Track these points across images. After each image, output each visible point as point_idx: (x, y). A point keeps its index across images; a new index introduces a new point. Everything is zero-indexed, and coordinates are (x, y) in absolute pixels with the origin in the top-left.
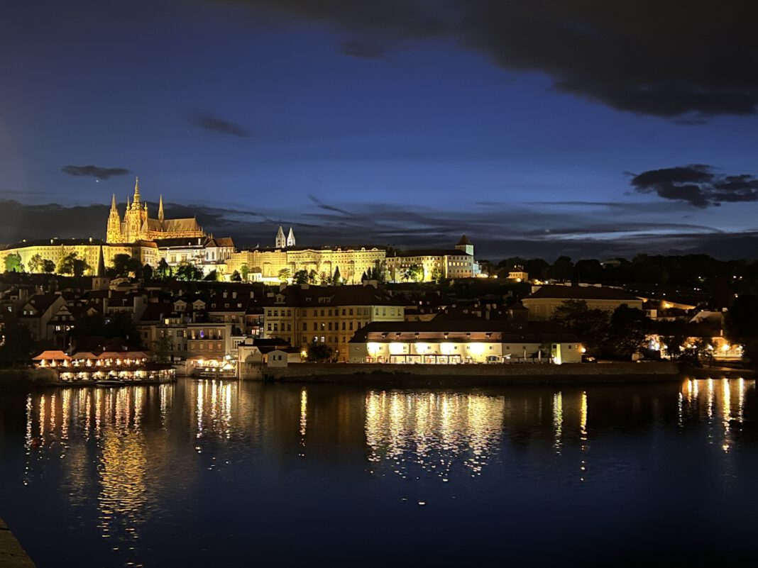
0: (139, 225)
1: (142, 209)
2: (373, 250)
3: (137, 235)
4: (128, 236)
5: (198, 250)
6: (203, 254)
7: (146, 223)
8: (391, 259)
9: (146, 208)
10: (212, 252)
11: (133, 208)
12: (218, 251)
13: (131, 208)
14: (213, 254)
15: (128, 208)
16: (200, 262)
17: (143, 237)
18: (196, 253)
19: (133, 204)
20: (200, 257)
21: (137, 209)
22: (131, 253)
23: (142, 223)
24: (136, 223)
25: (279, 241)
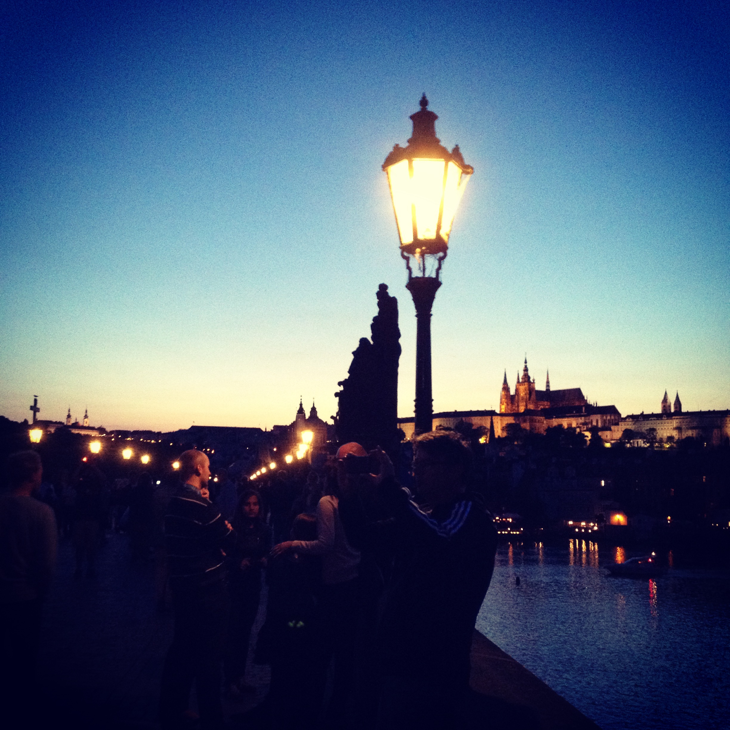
0: (528, 396)
3: (526, 406)
5: (583, 418)
6: (587, 421)
7: (534, 394)
10: (596, 419)
12: (602, 418)
16: (585, 429)
17: (531, 407)
18: (581, 420)
19: (523, 377)
20: (585, 424)
21: (525, 381)
22: (521, 422)
23: (530, 394)
24: (526, 394)
25: (664, 406)
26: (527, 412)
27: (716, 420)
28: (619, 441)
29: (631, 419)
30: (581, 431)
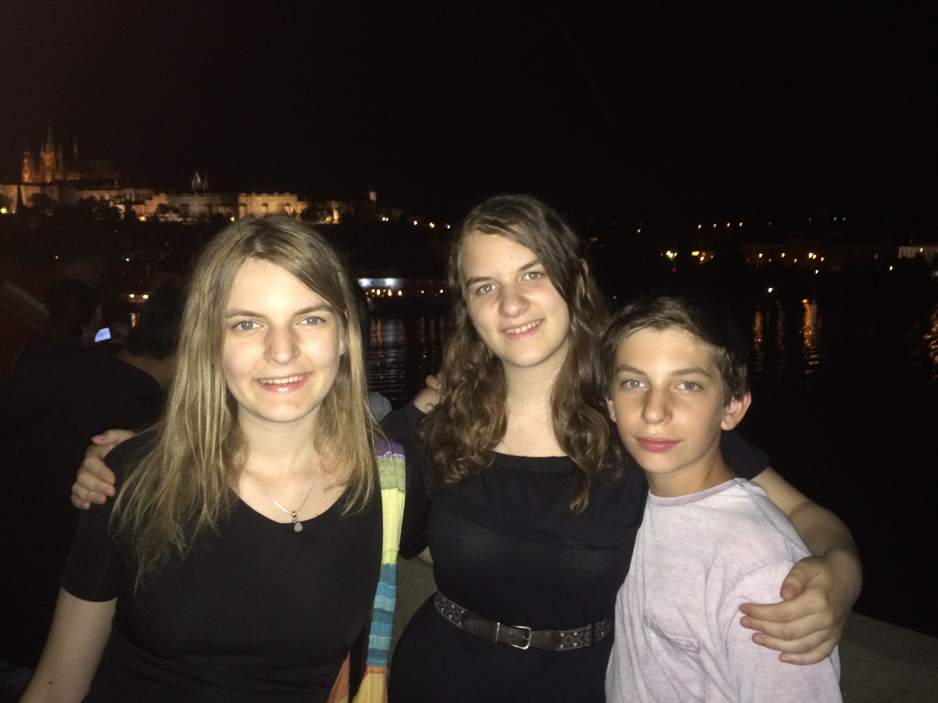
0: (54, 166)
1: (56, 150)
2: (285, 194)
3: (53, 176)
4: (44, 176)
5: (116, 191)
6: (120, 194)
7: (61, 165)
8: (302, 203)
9: (60, 149)
10: (130, 193)
11: (48, 149)
12: (136, 191)
13: (45, 149)
14: (131, 195)
15: (42, 148)
16: (118, 202)
17: (59, 177)
18: (114, 193)
19: (47, 145)
20: (118, 197)
21: (51, 150)
22: (47, 192)
23: (57, 164)
24: (52, 164)
25: (195, 184)
26: (55, 182)
27: (242, 199)
28: (153, 215)
29: (164, 195)
30: (114, 204)
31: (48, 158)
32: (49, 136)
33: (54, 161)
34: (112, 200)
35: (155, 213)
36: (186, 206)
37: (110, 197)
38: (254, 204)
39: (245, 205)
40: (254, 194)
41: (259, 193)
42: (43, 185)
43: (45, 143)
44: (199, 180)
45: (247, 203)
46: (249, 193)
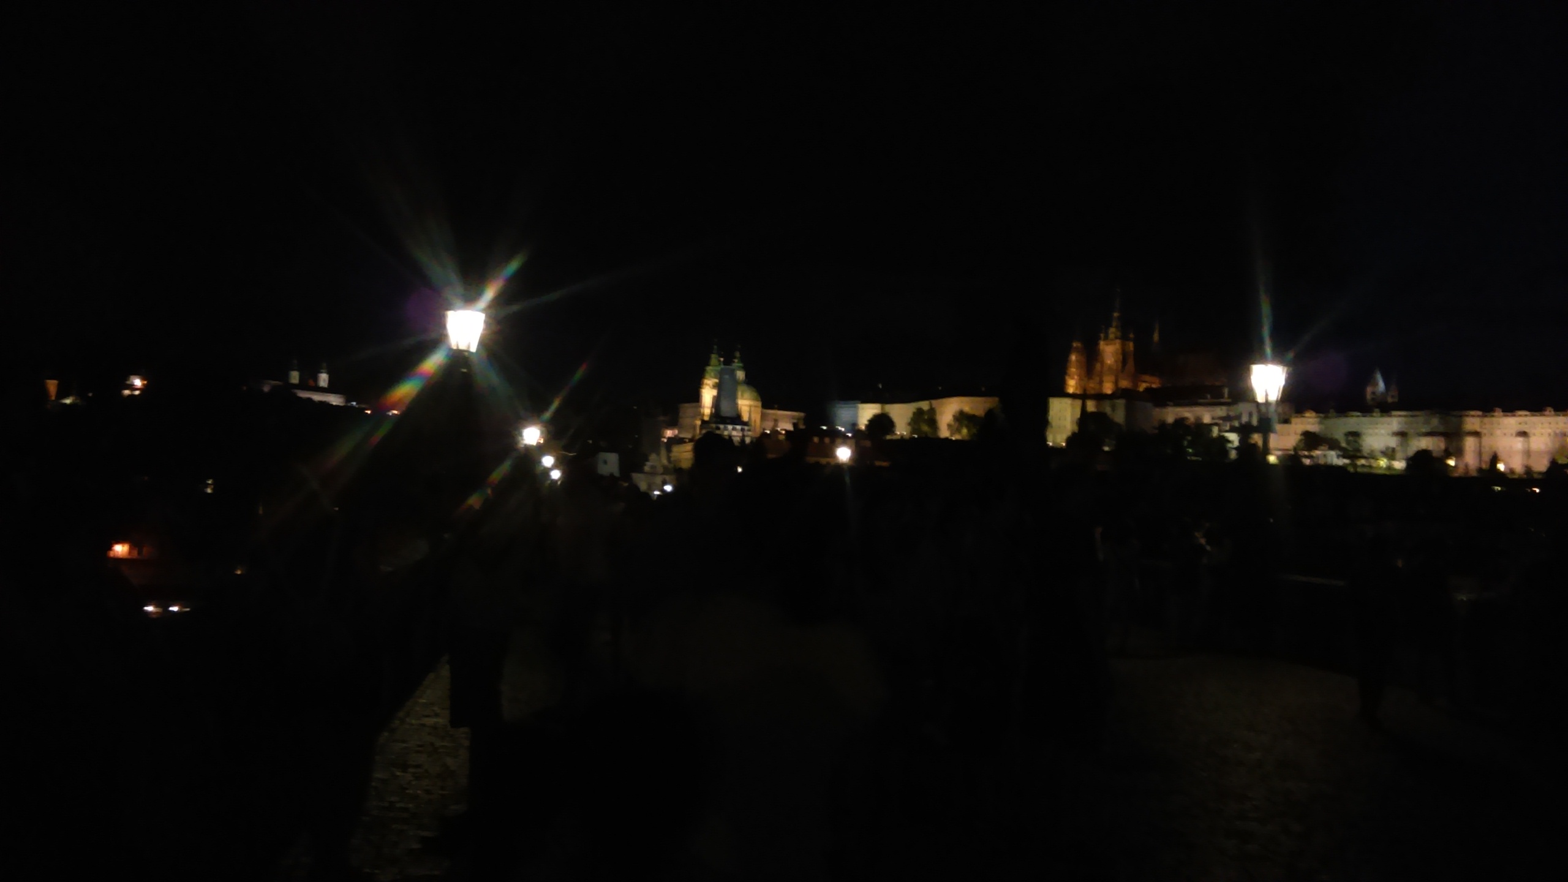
1: (1124, 338)
3: (1116, 383)
4: (1101, 382)
5: (1224, 408)
6: (1232, 414)
7: (1131, 363)
9: (1132, 336)
11: (1111, 336)
13: (1106, 337)
14: (1251, 415)
15: (1102, 335)
16: (1228, 428)
17: (1125, 384)
18: (1221, 411)
19: (1112, 330)
20: (1227, 419)
21: (1116, 338)
22: (1108, 410)
23: (1124, 362)
24: (1116, 361)
25: (1374, 393)
26: (1119, 393)
27: (1472, 421)
28: (1292, 453)
29: (1314, 414)
30: (1220, 431)
31: (1110, 351)
32: (1116, 315)
33: (1121, 357)
34: (1216, 424)
35: (1295, 449)
36: (1355, 435)
37: (1213, 418)
38: (1498, 432)
39: (1476, 434)
40: (1498, 413)
41: (1510, 409)
42: (1100, 397)
43: (1109, 325)
44: (1381, 386)
45: (1484, 431)
46: (1487, 409)
